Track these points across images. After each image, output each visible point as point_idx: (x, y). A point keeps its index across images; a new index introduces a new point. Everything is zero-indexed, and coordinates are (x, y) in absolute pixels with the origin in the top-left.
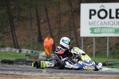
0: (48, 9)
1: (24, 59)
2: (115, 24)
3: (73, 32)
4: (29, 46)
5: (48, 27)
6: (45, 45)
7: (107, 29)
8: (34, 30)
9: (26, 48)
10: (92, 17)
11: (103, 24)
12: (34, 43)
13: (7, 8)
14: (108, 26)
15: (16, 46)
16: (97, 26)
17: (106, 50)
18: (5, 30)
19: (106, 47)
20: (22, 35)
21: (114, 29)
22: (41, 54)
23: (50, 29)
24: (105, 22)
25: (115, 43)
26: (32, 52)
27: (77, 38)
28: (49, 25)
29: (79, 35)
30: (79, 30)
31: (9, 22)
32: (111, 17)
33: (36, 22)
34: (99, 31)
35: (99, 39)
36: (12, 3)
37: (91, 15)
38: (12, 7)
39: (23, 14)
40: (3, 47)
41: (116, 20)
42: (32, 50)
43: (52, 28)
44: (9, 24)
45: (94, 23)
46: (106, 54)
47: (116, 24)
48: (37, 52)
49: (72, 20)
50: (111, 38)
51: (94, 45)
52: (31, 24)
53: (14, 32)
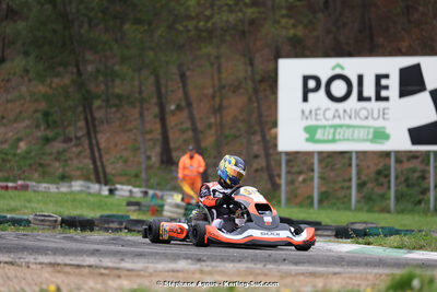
0: (188, 73)
1: (122, 216)
2: (373, 118)
3: (258, 138)
4: (137, 176)
5: (188, 124)
6: (180, 175)
7: (351, 130)
8: (151, 132)
9: (128, 183)
10: (311, 95)
11: (339, 117)
12: (149, 168)
13: (75, 70)
14: (353, 122)
15: (101, 177)
16: (324, 122)
17: (350, 188)
18: (71, 131)
19: (350, 180)
20: (116, 145)
21: (372, 130)
22: (169, 201)
23: (195, 130)
24: (345, 111)
25: (373, 169)
26: (146, 193)
27: (267, 155)
28: (192, 118)
29: (276, 146)
30: (273, 131)
31: (80, 109)
32: (361, 98)
33: (156, 110)
34: (330, 137)
35: (329, 158)
36: (89, 56)
37: (306, 92)
38: (90, 68)
39: (119, 88)
40: (64, 178)
41: (374, 105)
42: (144, 190)
43: (200, 126)
44: (82, 117)
45: (316, 114)
46: (350, 200)
47: (376, 115)
48: (159, 193)
49: (255, 105)
50: (362, 154)
51: (316, 175)
52: (141, 115)
53: (96, 137)
